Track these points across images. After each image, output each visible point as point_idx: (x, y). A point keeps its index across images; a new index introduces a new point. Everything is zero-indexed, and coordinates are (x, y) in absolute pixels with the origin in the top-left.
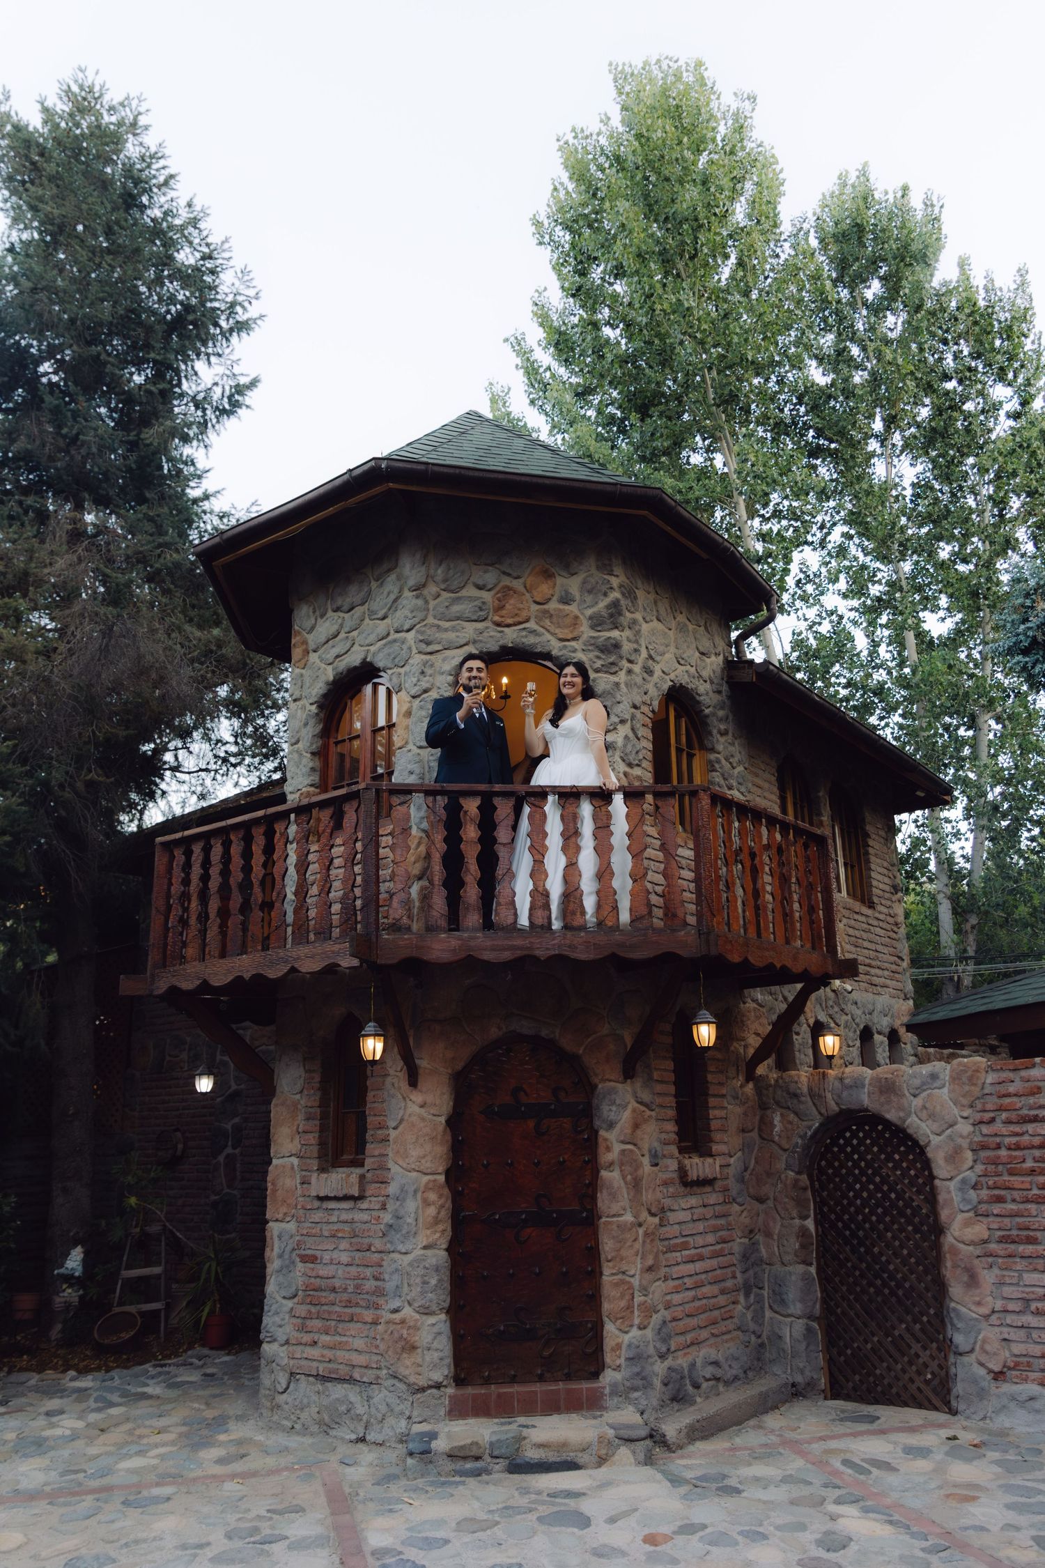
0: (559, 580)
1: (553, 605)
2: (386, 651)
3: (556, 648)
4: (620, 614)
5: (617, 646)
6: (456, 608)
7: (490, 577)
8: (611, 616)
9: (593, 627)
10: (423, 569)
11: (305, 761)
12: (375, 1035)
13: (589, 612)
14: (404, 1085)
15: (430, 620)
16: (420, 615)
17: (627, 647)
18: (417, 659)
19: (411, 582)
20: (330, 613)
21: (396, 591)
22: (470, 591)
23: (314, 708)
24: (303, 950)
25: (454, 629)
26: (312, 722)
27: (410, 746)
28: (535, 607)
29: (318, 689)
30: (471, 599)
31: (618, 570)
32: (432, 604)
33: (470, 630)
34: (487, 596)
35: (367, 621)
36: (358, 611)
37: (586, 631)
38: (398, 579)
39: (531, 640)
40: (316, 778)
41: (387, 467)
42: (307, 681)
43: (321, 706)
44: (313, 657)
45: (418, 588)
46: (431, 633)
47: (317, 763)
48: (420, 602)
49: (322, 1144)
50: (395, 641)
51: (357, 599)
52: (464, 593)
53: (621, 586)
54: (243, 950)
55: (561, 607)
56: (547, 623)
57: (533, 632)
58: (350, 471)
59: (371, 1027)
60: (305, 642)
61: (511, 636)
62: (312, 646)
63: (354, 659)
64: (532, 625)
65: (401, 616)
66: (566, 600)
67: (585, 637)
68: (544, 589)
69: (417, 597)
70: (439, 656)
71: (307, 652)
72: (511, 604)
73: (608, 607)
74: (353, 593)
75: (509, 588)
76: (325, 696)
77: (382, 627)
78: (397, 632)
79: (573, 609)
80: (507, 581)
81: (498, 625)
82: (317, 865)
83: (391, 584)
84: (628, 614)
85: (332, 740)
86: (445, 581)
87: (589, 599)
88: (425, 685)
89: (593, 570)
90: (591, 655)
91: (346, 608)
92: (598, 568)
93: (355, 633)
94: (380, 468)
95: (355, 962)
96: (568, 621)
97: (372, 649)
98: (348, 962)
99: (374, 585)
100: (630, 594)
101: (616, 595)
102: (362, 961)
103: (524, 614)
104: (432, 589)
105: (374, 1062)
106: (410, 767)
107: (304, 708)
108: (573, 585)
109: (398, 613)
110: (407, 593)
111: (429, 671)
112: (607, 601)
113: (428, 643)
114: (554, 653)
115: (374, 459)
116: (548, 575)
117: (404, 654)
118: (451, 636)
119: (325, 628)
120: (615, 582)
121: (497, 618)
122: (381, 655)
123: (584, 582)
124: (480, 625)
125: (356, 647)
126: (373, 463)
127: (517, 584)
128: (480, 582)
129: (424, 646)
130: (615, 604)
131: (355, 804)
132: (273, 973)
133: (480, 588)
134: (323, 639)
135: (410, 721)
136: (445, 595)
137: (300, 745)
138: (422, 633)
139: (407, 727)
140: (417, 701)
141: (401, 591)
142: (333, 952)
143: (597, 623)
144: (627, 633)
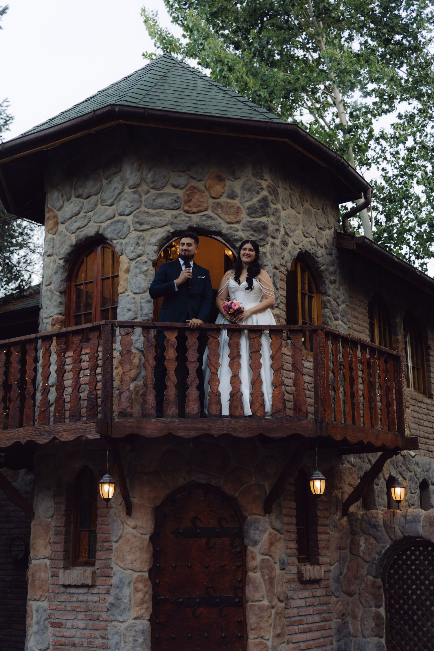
0: (228, 183)
1: (224, 200)
2: (113, 227)
3: (225, 228)
4: (267, 206)
5: (265, 227)
6: (160, 201)
7: (182, 180)
8: (262, 207)
9: (249, 215)
10: (139, 174)
11: (55, 297)
12: (109, 483)
13: (247, 204)
14: (123, 514)
15: (143, 208)
16: (136, 205)
17: (271, 228)
18: (134, 234)
19: (131, 183)
20: (73, 199)
21: (120, 187)
22: (169, 189)
23: (62, 262)
24: (61, 427)
25: (158, 215)
26: (60, 271)
27: (129, 292)
28: (211, 201)
29: (65, 249)
30: (169, 194)
31: (267, 176)
32: (144, 197)
33: (169, 215)
34: (180, 193)
35: (99, 206)
36: (93, 199)
37: (245, 218)
38: (122, 180)
39: (209, 223)
40: (62, 309)
41: (119, 111)
42: (57, 243)
43: (66, 261)
44: (61, 227)
45: (135, 187)
46: (144, 217)
47: (63, 299)
48: (136, 196)
49: (66, 551)
50: (119, 221)
51: (93, 191)
52: (165, 190)
53: (268, 187)
54: (21, 425)
55: (229, 201)
56: (219, 211)
57: (210, 217)
58: (94, 111)
59: (106, 477)
60: (56, 217)
61: (195, 220)
62: (60, 220)
63: (91, 230)
64: (209, 212)
65: (123, 205)
66: (232, 196)
67: (244, 221)
68: (218, 188)
69: (134, 193)
70: (148, 233)
71: (57, 224)
72: (196, 198)
73: (259, 201)
74: (90, 187)
75: (195, 188)
76: (69, 254)
77: (110, 211)
78: (120, 215)
79: (236, 202)
80: (193, 183)
81: (187, 212)
82: (71, 373)
83: (116, 183)
84: (273, 206)
85: (73, 284)
86: (153, 182)
87: (247, 195)
88: (139, 252)
89: (250, 176)
90: (248, 234)
91: (85, 195)
92: (254, 175)
93: (91, 214)
94: (115, 110)
95: (98, 436)
96: (233, 210)
97: (103, 225)
98: (93, 435)
99: (105, 182)
100: (273, 191)
101: (265, 193)
102: (102, 436)
103: (205, 205)
104: (144, 187)
105: (108, 500)
106: (128, 306)
107: (54, 261)
108: (237, 186)
109: (121, 203)
110: (127, 190)
111: (141, 243)
112: (259, 197)
113: (141, 224)
114: (224, 231)
115: (110, 105)
116: (220, 179)
117: (125, 230)
118: (156, 219)
119: (70, 208)
120: (264, 184)
121: (186, 208)
122: (109, 230)
123: (244, 184)
124: (175, 212)
125: (91, 223)
126: (110, 108)
127: (200, 185)
128: (176, 183)
129: (138, 226)
130: (264, 200)
131: (97, 333)
132: (41, 441)
133: (176, 187)
134: (68, 215)
135: (128, 276)
136: (153, 192)
137: (52, 286)
138: (138, 217)
139: (127, 280)
140: (133, 263)
141: (123, 188)
142: (82, 429)
143: (252, 212)
144: (272, 218)
